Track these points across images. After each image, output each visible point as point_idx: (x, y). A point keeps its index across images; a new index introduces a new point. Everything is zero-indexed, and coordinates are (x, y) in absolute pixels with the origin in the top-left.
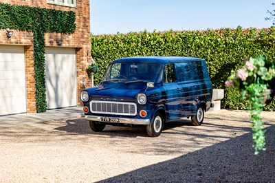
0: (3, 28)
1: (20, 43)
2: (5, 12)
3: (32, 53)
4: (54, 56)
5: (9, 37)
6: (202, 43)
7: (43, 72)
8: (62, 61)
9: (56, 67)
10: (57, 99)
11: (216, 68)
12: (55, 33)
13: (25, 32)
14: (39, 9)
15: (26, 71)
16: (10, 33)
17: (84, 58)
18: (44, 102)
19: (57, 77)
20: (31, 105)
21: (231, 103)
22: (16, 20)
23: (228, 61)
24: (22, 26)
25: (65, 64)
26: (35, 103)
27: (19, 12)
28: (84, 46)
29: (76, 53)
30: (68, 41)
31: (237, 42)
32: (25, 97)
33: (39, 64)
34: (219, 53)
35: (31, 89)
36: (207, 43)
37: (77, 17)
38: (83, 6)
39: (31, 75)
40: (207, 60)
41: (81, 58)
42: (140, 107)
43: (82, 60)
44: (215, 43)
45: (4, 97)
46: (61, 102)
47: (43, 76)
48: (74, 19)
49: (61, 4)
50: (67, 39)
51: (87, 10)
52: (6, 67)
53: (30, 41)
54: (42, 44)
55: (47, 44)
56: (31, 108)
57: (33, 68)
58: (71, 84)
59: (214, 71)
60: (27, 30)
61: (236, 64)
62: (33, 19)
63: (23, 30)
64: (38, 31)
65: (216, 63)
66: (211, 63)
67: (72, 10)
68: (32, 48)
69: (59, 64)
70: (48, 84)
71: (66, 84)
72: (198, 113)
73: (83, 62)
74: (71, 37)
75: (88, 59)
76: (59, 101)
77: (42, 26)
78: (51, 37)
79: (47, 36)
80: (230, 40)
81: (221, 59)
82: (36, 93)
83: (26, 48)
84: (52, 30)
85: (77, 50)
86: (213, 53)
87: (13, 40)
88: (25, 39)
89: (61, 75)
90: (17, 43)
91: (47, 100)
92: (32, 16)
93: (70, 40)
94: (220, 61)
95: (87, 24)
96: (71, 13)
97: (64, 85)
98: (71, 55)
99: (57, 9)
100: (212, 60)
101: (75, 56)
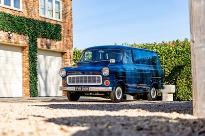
0: (6, 31)
1: (18, 43)
2: (7, 19)
3: (28, 52)
4: (45, 57)
5: (10, 38)
6: (158, 51)
7: (36, 67)
8: (50, 61)
9: (46, 65)
10: (46, 89)
11: (169, 70)
12: (45, 39)
13: (23, 36)
14: (33, 20)
15: (23, 66)
16: (11, 35)
17: (68, 60)
18: (36, 89)
19: (47, 72)
20: (26, 91)
21: (181, 96)
22: (16, 26)
23: (178, 64)
24: (20, 31)
25: (53, 64)
26: (29, 89)
27: (18, 21)
28: (68, 51)
29: (62, 57)
30: (55, 46)
31: (185, 49)
32: (21, 85)
33: (33, 60)
34: (171, 58)
35: (26, 79)
36: (162, 52)
37: (63, 29)
38: (67, 21)
39: (26, 69)
40: (162, 64)
41: (66, 60)
42: (104, 78)
43: (67, 61)
44: (168, 51)
45: (5, 84)
46: (50, 92)
47: (35, 69)
48: (60, 30)
49: (50, 18)
50: (55, 44)
51: (70, 25)
52: (7, 61)
53: (26, 42)
54: (36, 46)
55: (39, 46)
56: (26, 94)
57: (28, 64)
58: (57, 79)
59: (168, 72)
60: (24, 34)
61: (184, 66)
62: (28, 27)
63: (21, 34)
64: (32, 36)
65: (169, 66)
66: (165, 66)
67: (58, 23)
68: (28, 48)
69: (48, 63)
70: (39, 76)
71: (53, 79)
72: (152, 92)
73: (67, 63)
74: (58, 43)
75: (71, 61)
76: (48, 91)
77: (36, 33)
78: (42, 42)
79: (39, 40)
80: (179, 49)
81: (173, 62)
82: (30, 82)
83: (23, 48)
84: (44, 36)
85: (63, 54)
86: (167, 59)
87: (13, 41)
88: (22, 41)
89: (50, 71)
90: (16, 43)
91: (38, 88)
92: (28, 25)
93: (57, 45)
94: (172, 64)
95: (70, 35)
96: (58, 25)
97: (51, 80)
98: (58, 58)
99: (47, 21)
100: (166, 64)
101: (61, 58)
